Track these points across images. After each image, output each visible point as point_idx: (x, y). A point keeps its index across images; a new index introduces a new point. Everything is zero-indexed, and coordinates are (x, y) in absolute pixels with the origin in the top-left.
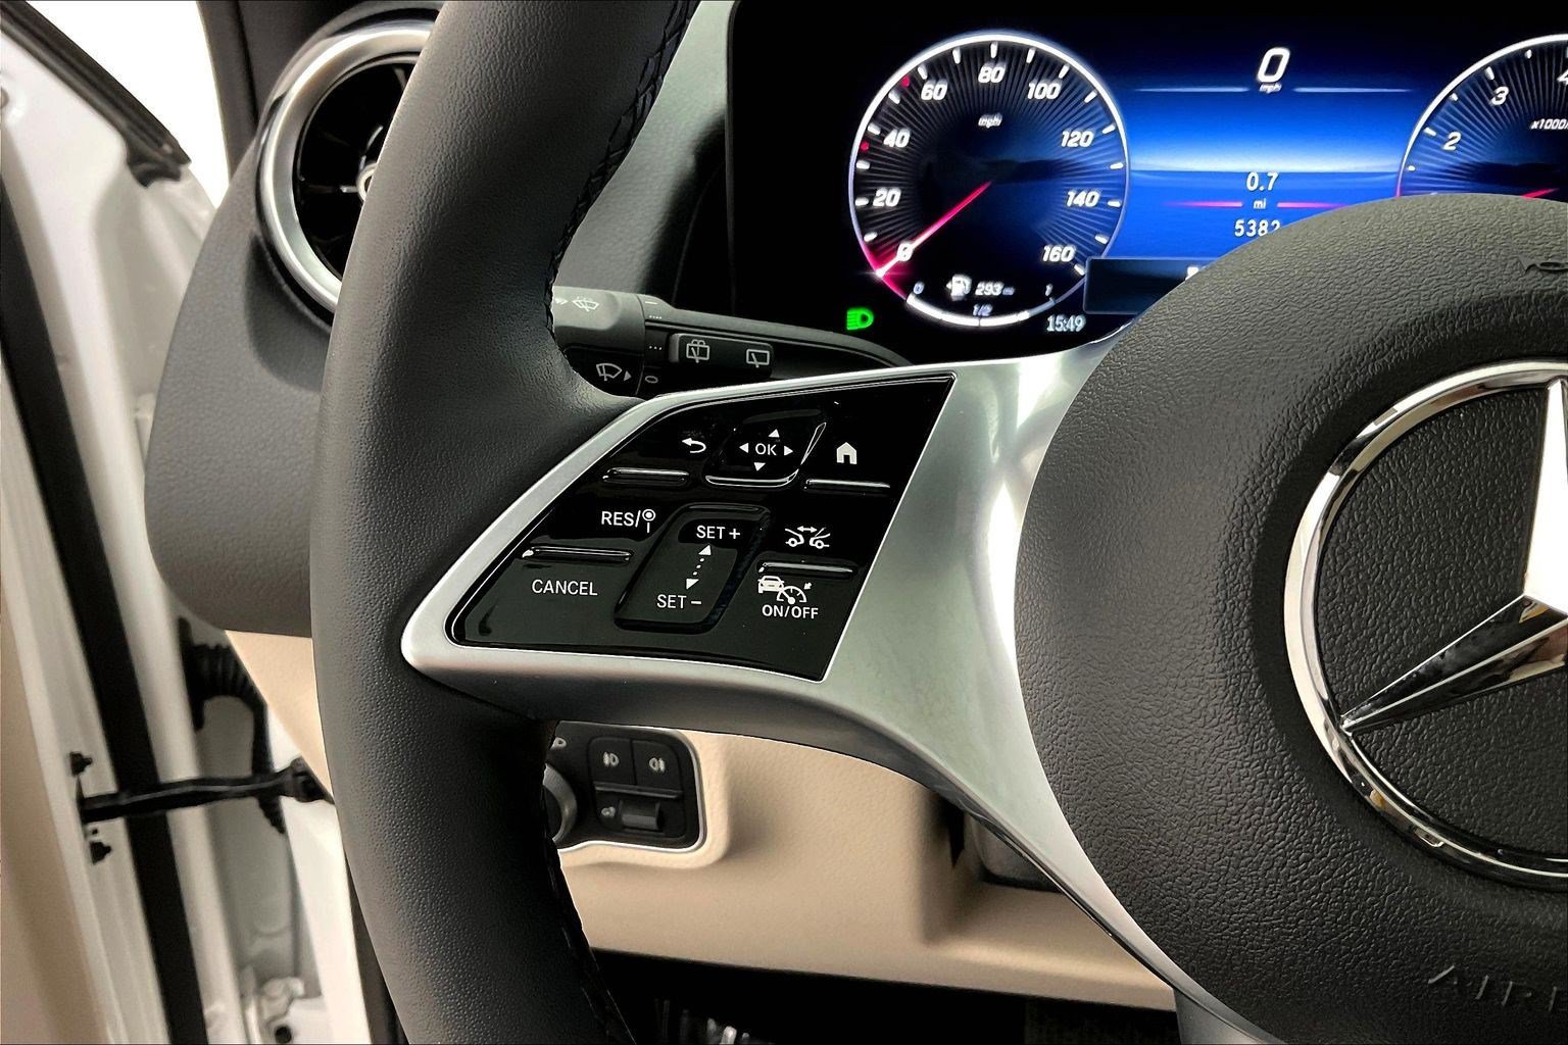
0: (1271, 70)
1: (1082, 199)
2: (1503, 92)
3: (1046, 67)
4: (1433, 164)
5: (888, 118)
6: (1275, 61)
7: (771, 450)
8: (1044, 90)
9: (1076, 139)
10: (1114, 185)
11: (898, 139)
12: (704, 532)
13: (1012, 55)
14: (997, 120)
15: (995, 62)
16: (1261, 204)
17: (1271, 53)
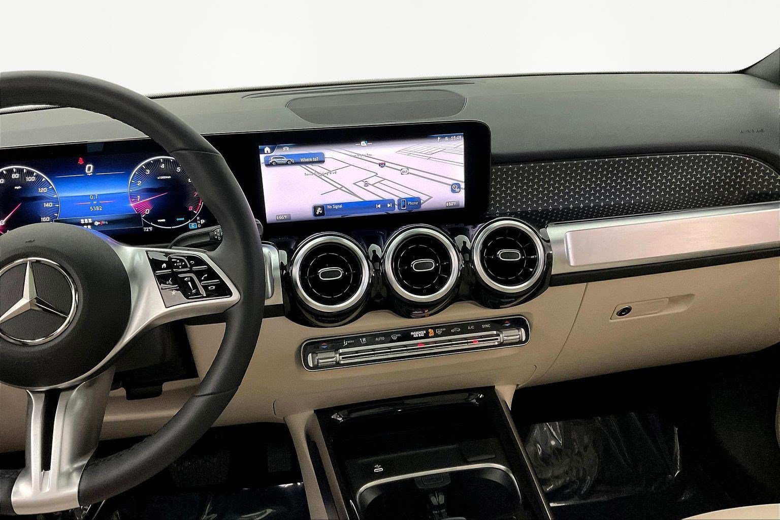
1: (48, 205)
2: (148, 171)
3: (30, 173)
4: (135, 189)
6: (89, 168)
8: (30, 179)
9: (43, 190)
10: (56, 201)
13: (20, 171)
14: (19, 187)
15: (15, 173)
16: (95, 202)
17: (88, 166)
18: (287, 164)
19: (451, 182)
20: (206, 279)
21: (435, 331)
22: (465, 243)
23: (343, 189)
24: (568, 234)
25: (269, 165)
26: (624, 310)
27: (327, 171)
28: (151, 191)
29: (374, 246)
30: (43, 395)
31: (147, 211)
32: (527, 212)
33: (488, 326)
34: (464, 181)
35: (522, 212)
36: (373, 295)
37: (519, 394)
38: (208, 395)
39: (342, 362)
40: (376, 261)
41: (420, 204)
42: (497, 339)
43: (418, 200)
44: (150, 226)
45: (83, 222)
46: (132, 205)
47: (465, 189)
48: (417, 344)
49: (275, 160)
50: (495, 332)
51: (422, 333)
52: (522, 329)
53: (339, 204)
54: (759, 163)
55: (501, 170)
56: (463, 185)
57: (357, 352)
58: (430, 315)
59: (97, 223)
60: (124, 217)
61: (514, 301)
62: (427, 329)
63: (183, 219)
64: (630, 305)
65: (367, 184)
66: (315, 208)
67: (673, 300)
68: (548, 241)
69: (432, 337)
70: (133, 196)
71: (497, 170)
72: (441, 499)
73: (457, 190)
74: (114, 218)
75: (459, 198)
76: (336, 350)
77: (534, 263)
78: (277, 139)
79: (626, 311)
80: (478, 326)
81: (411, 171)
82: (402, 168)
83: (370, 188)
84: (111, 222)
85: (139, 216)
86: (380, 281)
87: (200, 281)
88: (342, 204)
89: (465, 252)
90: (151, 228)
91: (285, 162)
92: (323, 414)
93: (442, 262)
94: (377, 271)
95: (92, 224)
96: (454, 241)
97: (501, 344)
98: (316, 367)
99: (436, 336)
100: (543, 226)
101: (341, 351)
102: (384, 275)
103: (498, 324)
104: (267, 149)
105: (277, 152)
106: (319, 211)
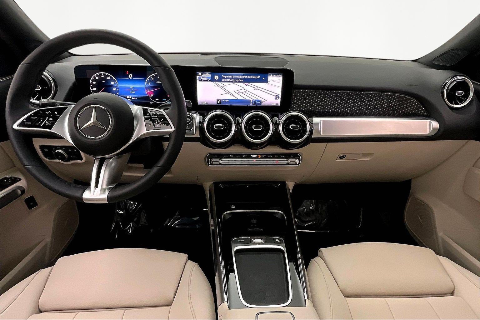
0: (130, 77)
1: (115, 89)
2: (153, 79)
3: (108, 76)
4: (148, 86)
5: (93, 81)
6: (131, 76)
7: (49, 113)
8: (108, 78)
9: (113, 83)
10: (117, 88)
11: (94, 83)
12: (41, 119)
13: (104, 75)
14: (104, 81)
15: (103, 75)
16: (132, 90)
17: (130, 75)
18: (207, 81)
19: (275, 95)
20: (162, 121)
21: (261, 156)
22: (276, 120)
23: (230, 93)
24: (322, 121)
25: (200, 80)
26: (342, 156)
27: (223, 85)
28: (153, 87)
29: (239, 118)
30: (99, 159)
31: (152, 95)
32: (307, 111)
33: (284, 156)
34: (281, 94)
35: (305, 111)
36: (235, 137)
37: (296, 187)
38: (160, 167)
39: (222, 164)
40: (238, 124)
41: (261, 103)
42: (286, 162)
43: (260, 101)
44: (153, 101)
45: (127, 97)
46: (146, 92)
47: (281, 98)
48: (253, 160)
49: (203, 79)
50: (286, 159)
51: (256, 156)
52: (298, 159)
53: (228, 100)
54: (413, 100)
55: (297, 92)
56: (280, 97)
57: (228, 160)
58: (260, 149)
59: (133, 98)
60: (141, 97)
61: (296, 147)
62: (258, 155)
63: (165, 100)
64: (345, 154)
65: (239, 92)
66: (218, 100)
67: (365, 155)
68: (313, 123)
69: (260, 158)
70: (147, 89)
71: (296, 92)
72: (255, 221)
73: (278, 98)
74: (139, 97)
75: (278, 102)
76: (220, 159)
77: (305, 131)
78: (204, 70)
79: (342, 157)
80: (279, 156)
81: (258, 88)
82: (255, 86)
83: (241, 94)
84: (138, 98)
85: (149, 97)
86: (239, 133)
87: (161, 121)
88: (229, 100)
89: (276, 125)
90: (153, 102)
91: (207, 80)
92: (216, 184)
93: (266, 127)
94: (238, 129)
95: (131, 99)
96: (272, 119)
97: (288, 164)
98: (212, 164)
99: (261, 158)
100: (312, 116)
101: (222, 159)
102: (241, 130)
103: (288, 156)
104: (200, 74)
105: (204, 75)
106: (219, 102)
